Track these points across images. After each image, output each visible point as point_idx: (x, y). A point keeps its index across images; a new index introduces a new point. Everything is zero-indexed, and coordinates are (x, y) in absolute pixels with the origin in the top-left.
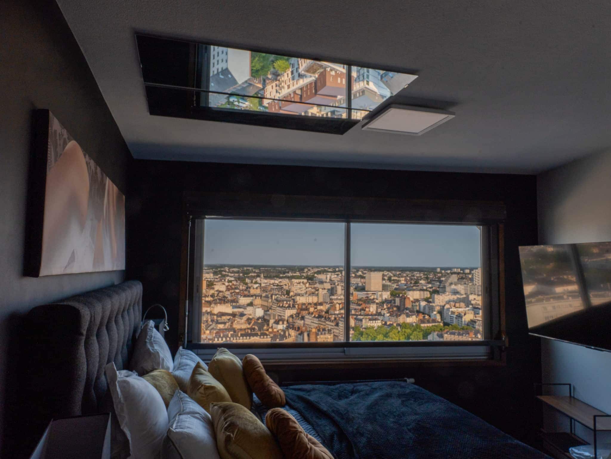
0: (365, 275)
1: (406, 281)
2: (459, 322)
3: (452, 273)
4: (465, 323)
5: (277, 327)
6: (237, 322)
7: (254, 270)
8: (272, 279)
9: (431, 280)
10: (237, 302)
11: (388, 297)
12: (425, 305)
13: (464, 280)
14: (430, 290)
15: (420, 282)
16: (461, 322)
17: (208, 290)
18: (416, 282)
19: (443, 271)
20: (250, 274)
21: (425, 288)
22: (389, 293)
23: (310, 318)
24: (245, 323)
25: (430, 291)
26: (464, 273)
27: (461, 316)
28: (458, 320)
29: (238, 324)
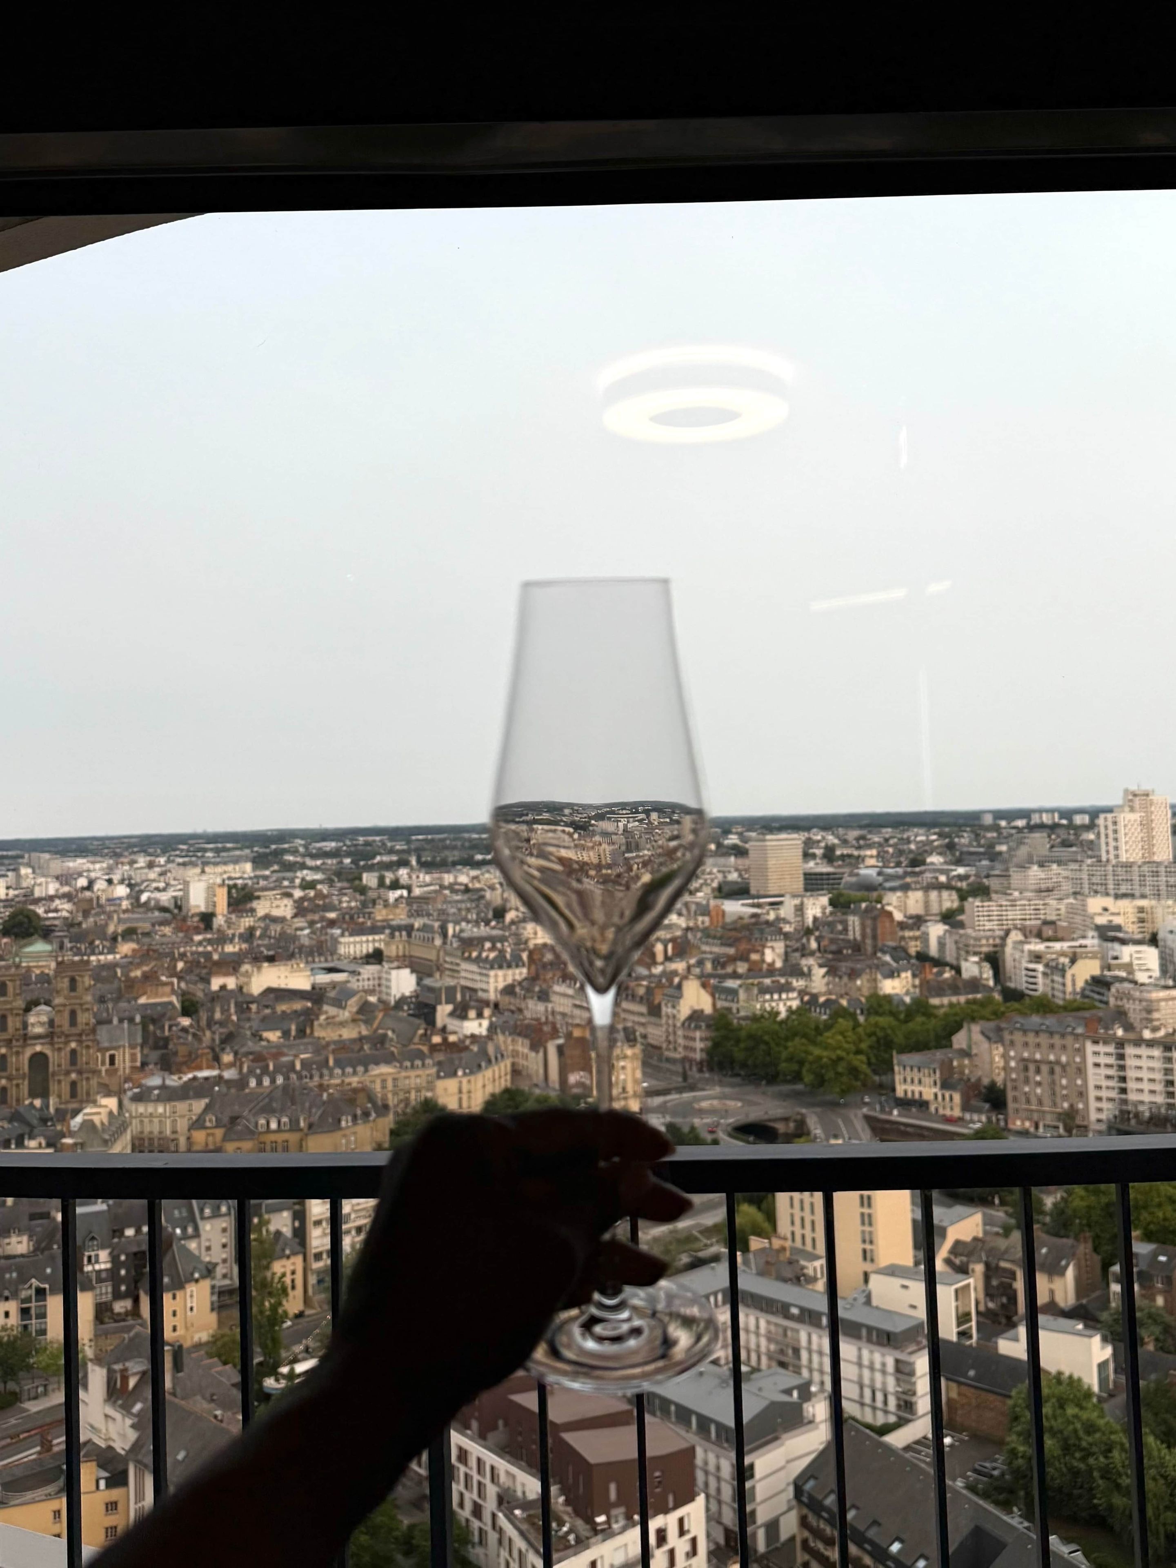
0: (747, 846)
1: (883, 858)
2: (1056, 986)
3: (1032, 828)
4: (1074, 989)
5: (462, 1028)
6: (327, 1018)
7: (389, 844)
8: (448, 872)
9: (962, 853)
10: (333, 952)
11: (824, 913)
12: (941, 933)
13: (1074, 849)
14: (959, 884)
15: (929, 860)
16: (1061, 987)
17: (233, 916)
18: (917, 861)
19: (1003, 823)
20: (378, 859)
21: (943, 879)
22: (824, 900)
23: (570, 992)
24: (354, 1021)
25: (959, 890)
26: (1071, 826)
27: (1060, 966)
28: (1053, 981)
29: (328, 1024)
